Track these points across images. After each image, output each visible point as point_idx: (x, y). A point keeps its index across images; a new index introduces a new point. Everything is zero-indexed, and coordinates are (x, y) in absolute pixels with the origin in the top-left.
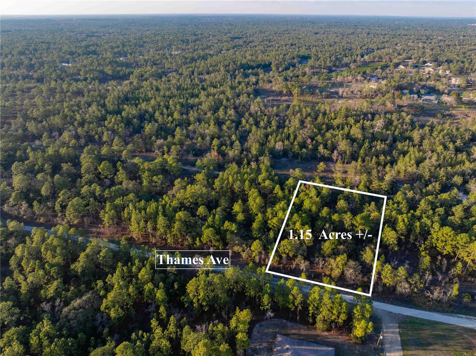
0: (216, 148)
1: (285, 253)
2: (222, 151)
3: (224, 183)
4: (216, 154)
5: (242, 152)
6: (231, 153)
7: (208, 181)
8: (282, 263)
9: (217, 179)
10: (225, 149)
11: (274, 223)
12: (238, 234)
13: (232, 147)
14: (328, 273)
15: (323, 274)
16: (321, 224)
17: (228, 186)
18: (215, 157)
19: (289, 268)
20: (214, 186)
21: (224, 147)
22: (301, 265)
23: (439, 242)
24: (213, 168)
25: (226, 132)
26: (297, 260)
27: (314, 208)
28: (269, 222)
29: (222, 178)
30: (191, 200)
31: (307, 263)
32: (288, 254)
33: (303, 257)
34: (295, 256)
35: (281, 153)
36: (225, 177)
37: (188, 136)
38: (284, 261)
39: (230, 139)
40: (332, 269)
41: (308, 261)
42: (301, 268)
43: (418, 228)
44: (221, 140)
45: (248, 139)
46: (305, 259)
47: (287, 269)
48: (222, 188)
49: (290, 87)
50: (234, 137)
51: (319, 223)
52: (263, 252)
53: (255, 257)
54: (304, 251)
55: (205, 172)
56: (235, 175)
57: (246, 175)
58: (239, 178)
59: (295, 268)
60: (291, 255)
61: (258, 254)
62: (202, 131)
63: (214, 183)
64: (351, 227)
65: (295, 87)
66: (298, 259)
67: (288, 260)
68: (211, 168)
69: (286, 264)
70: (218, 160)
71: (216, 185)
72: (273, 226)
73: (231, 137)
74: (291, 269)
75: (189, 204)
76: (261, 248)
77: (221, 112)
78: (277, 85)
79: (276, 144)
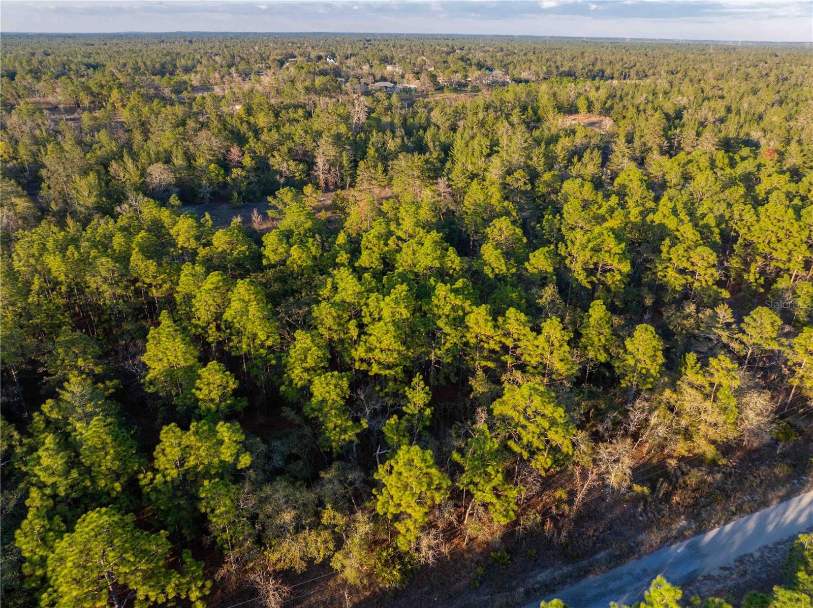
6: (2, 216)
43: (717, 231)
45: (45, 175)
78: (58, 90)
79: (148, 171)
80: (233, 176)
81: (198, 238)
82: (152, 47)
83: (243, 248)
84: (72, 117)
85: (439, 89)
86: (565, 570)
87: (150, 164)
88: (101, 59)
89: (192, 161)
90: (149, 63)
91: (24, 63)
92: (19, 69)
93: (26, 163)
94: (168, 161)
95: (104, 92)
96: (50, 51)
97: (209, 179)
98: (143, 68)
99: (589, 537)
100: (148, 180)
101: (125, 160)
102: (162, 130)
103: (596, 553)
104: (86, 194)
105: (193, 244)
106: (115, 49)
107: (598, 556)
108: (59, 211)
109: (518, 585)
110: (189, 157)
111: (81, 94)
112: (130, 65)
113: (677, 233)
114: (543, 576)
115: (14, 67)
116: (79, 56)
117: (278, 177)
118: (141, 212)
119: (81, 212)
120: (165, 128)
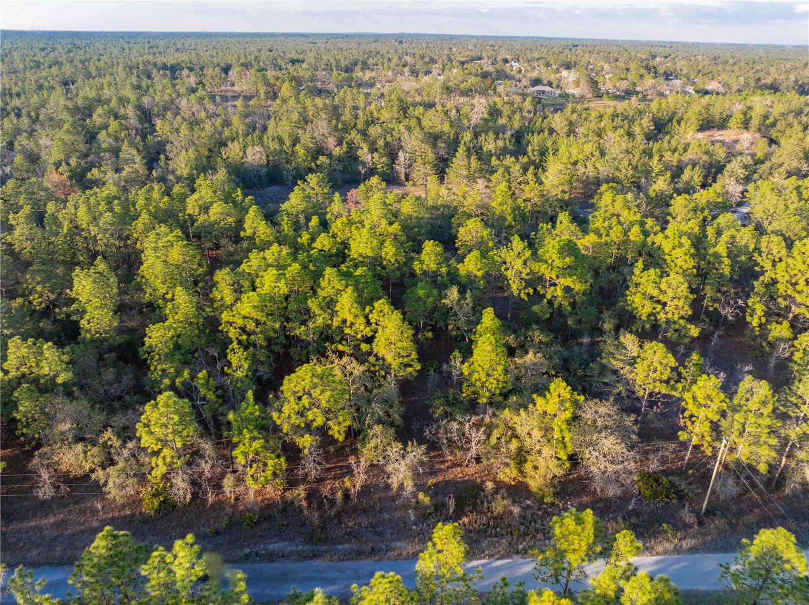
1: (308, 428)
8: (304, 479)
11: (245, 317)
12: (82, 388)
14: (508, 475)
15: (490, 485)
16: (428, 296)
19: (339, 494)
22: (389, 468)
23: (798, 288)
26: (368, 452)
27: (390, 252)
28: (225, 316)
31: (416, 453)
32: (323, 431)
33: (392, 431)
34: (355, 435)
38: (311, 467)
40: (521, 457)
41: (420, 443)
42: (394, 482)
43: (727, 261)
46: (404, 435)
47: (332, 502)
51: (421, 293)
52: (207, 446)
53: (165, 477)
54: (387, 402)
59: (366, 490)
60: (337, 431)
61: (179, 463)
64: (531, 291)
66: (373, 443)
67: (327, 457)
69: (320, 480)
72: (243, 330)
74: (347, 496)
76: (192, 429)
78: (243, 80)
79: (246, 151)
80: (318, 162)
85: (598, 96)
86: (300, 547)
99: (347, 527)
103: (341, 543)
107: (340, 547)
109: (248, 546)
113: (667, 257)
114: (275, 546)
116: (293, 53)
117: (360, 168)
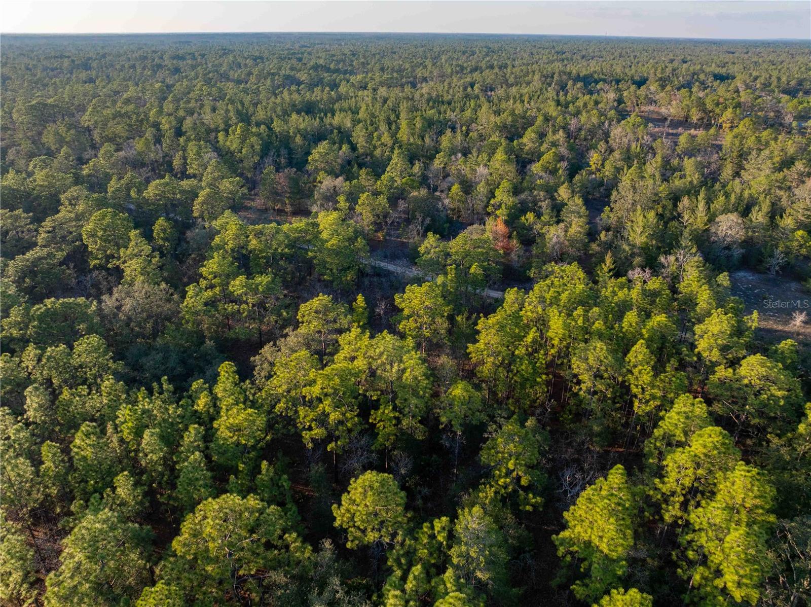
0: (502, 213)
2: (523, 227)
3: (521, 338)
4: (501, 228)
5: (592, 235)
6: (554, 234)
7: (451, 318)
9: (493, 319)
10: (535, 223)
13: (558, 216)
17: (542, 358)
18: (495, 239)
20: (471, 347)
21: (530, 216)
24: (480, 271)
25: (541, 178)
29: (516, 317)
30: (334, 416)
35: (737, 252)
36: (528, 313)
37: (424, 181)
39: (553, 198)
44: (523, 196)
45: (613, 198)
48: (510, 362)
49: (709, 106)
50: (563, 193)
55: (444, 285)
56: (580, 311)
57: (631, 317)
58: (598, 325)
62: (466, 170)
63: (473, 337)
65: (726, 108)
68: (472, 270)
70: (508, 251)
71: (481, 345)
73: (556, 191)
75: (318, 432)
77: (528, 140)
78: (674, 103)
79: (717, 220)
81: (724, 349)
82: (798, 58)
83: (779, 393)
84: (675, 131)
87: (723, 212)
88: (733, 69)
89: (778, 217)
90: (784, 79)
91: (659, 70)
92: (652, 76)
93: (606, 179)
94: (746, 212)
95: (717, 111)
96: (689, 58)
97: (787, 247)
98: (775, 83)
100: (713, 230)
101: (700, 198)
102: (759, 169)
104: (639, 230)
105: (715, 355)
106: (755, 59)
108: (605, 243)
110: (776, 212)
111: (694, 110)
112: (762, 80)
115: (648, 73)
116: (713, 65)
118: (684, 270)
119: (624, 250)
120: (763, 167)
